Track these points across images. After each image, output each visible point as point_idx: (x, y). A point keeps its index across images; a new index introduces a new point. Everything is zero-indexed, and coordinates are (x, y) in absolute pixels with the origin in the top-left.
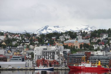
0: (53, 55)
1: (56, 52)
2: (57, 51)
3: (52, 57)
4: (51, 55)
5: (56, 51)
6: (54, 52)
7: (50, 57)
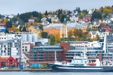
0: (8, 49)
1: (14, 43)
2: (16, 41)
3: (7, 52)
4: (5, 49)
5: (14, 41)
6: (11, 44)
7: (5, 51)
